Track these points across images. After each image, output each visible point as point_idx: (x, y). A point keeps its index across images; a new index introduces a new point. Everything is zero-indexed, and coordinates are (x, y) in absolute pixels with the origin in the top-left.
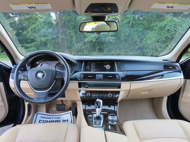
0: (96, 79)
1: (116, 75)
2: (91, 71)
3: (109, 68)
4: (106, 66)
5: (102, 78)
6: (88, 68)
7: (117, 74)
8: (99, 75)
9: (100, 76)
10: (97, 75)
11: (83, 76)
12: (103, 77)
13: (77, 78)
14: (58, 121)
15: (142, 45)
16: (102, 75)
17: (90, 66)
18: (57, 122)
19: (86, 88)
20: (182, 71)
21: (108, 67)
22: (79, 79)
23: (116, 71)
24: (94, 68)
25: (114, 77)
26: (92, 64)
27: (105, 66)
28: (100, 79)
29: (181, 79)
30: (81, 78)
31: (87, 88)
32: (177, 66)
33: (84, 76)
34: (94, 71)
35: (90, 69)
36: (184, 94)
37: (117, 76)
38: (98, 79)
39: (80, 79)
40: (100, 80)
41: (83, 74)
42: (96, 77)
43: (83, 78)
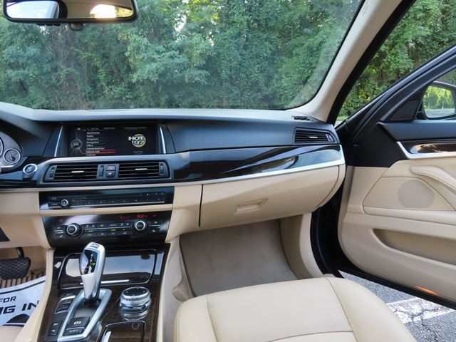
0: (98, 177)
1: (160, 163)
2: (85, 156)
3: (143, 143)
4: (134, 138)
5: (116, 177)
6: (76, 147)
7: (165, 161)
8: (106, 165)
9: (111, 167)
10: (99, 166)
12: (119, 173)
13: (35, 178)
14: (6, 308)
15: (270, 90)
16: (117, 165)
17: (84, 139)
18: (5, 312)
19: (63, 208)
20: (341, 146)
21: (138, 140)
22: (41, 183)
23: (162, 153)
24: (95, 146)
25: (152, 170)
26: (90, 134)
27: (130, 138)
28: (110, 178)
29: (338, 166)
30: (48, 178)
31: (68, 207)
32: (330, 133)
33: (57, 171)
34: (97, 155)
35: (84, 148)
36: (349, 205)
37: (162, 167)
38: (104, 177)
39: (44, 181)
40: (110, 180)
41: (56, 166)
42: (96, 174)
43: (55, 178)
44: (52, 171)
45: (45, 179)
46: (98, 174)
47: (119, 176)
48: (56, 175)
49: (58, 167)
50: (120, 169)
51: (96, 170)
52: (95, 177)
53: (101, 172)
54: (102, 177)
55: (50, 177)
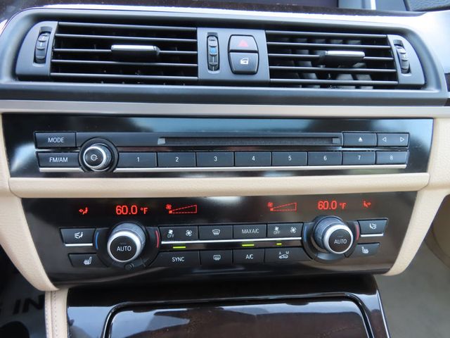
0: (204, 72)
1: (392, 39)
5: (264, 73)
8: (223, 34)
10: (202, 33)
12: (272, 61)
16: (261, 35)
19: (92, 173)
22: (8, 82)
28: (244, 76)
30: (27, 64)
31: (109, 172)
33: (59, 42)
37: (403, 51)
38: (224, 73)
39: (15, 75)
41: (53, 25)
42: (194, 59)
43: (55, 67)
45: (18, 71)
46: (202, 63)
47: (273, 73)
48: (55, 55)
49: (61, 29)
50: (271, 49)
51: (194, 46)
52: (194, 72)
53: (212, 56)
54: (217, 72)
55: (36, 61)
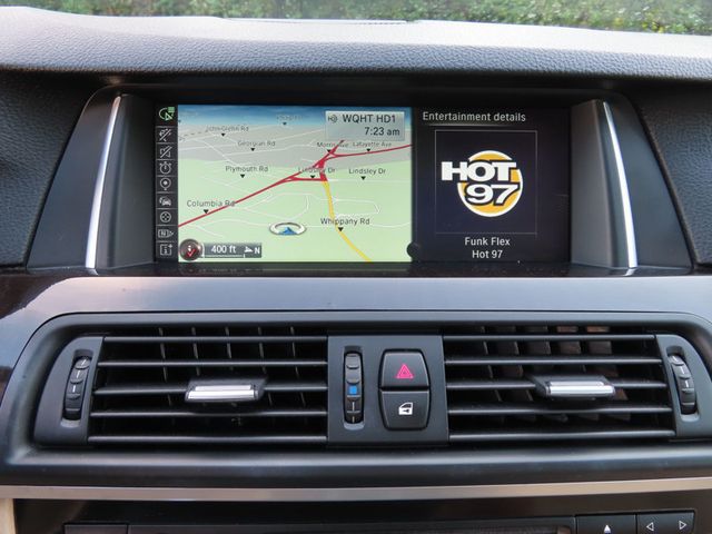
0: (337, 426)
4: (466, 171)
7: (685, 330)
11: (84, 371)
21: (488, 180)
22: (21, 456)
27: (447, 171)
30: (54, 417)
33: (103, 377)
37: (686, 370)
38: (370, 425)
39: (34, 443)
40: (406, 446)
41: (93, 344)
44: (77, 374)
45: (40, 433)
52: (321, 425)
53: (351, 400)
54: (360, 426)
55: (66, 415)
